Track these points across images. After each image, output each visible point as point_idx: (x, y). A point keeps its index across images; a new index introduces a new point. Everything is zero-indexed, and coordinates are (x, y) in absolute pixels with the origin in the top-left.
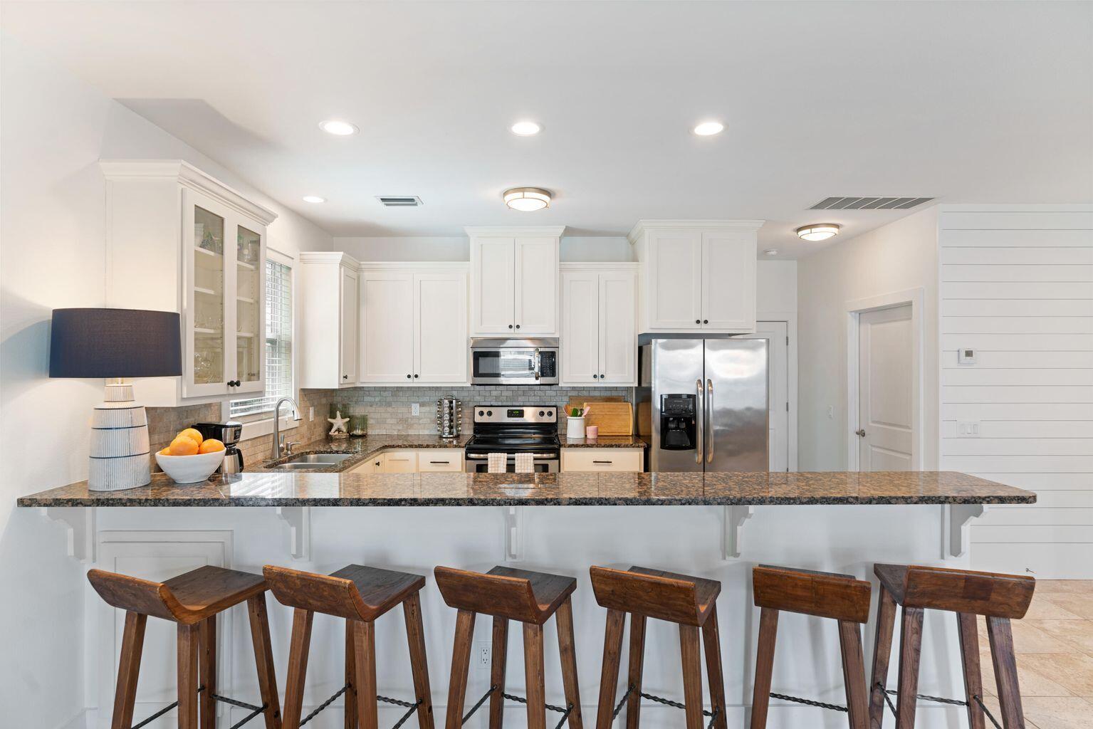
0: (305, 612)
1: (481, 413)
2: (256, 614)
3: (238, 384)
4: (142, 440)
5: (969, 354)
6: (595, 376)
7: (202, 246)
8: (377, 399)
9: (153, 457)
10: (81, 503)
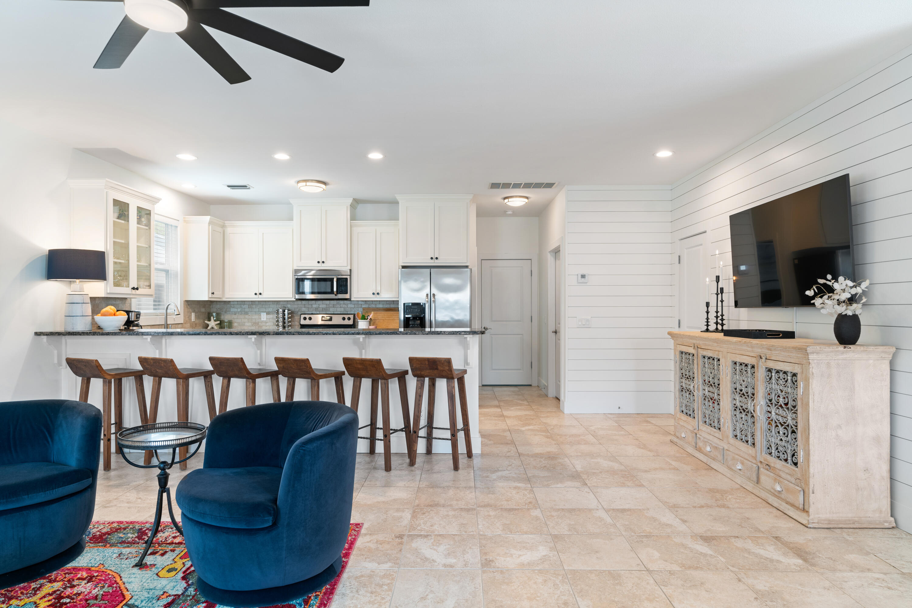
0: (157, 378)
1: (305, 319)
2: (138, 385)
3: (137, 289)
4: (88, 309)
5: (583, 276)
6: (373, 294)
7: (119, 218)
8: (239, 310)
9: (93, 319)
10: (62, 334)
